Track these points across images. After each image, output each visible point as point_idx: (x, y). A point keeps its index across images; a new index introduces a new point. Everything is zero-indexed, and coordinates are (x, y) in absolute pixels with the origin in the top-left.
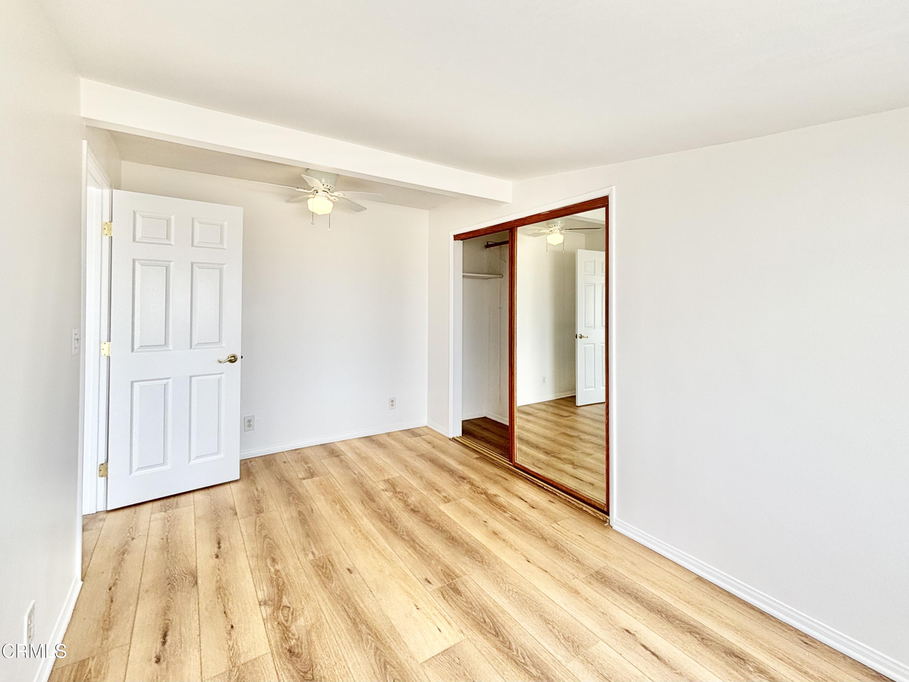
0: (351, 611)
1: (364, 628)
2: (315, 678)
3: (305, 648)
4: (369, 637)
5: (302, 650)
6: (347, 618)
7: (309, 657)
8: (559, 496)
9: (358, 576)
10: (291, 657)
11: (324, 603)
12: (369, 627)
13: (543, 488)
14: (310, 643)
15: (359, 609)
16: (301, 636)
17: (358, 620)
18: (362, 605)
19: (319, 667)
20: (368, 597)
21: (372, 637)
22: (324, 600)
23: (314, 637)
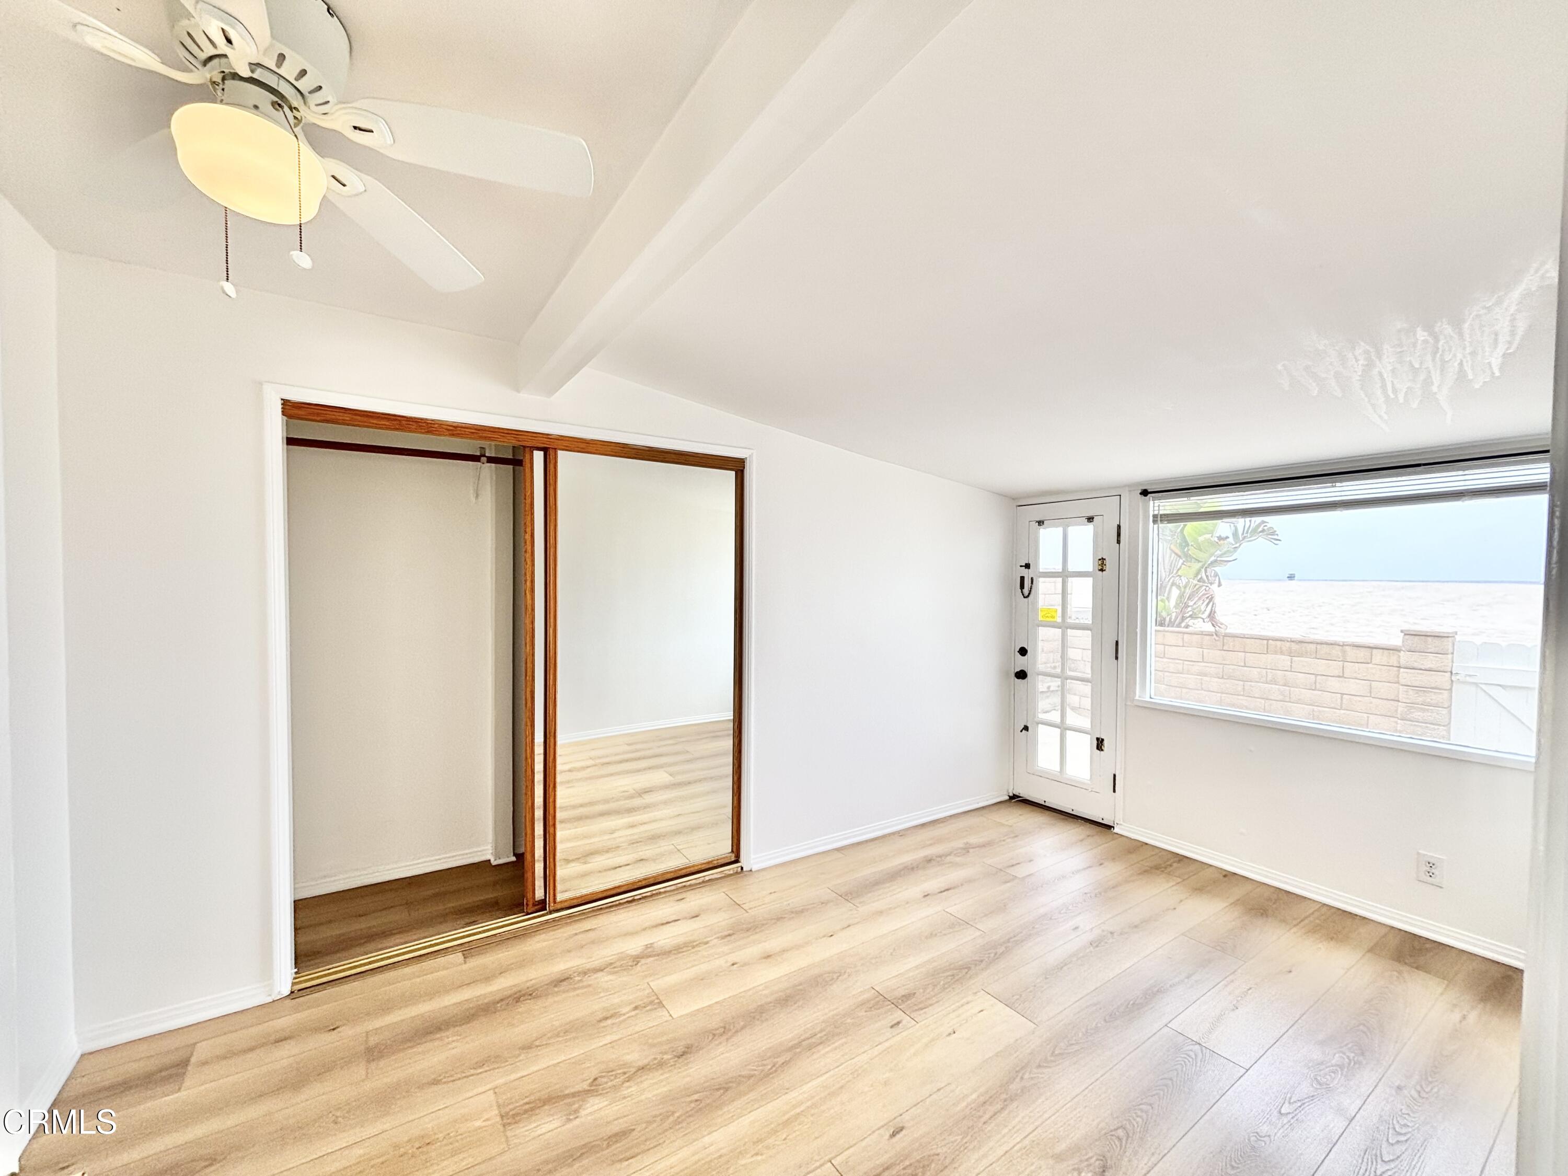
0: (991, 1109)
1: (1015, 1087)
2: (1120, 1125)
3: (1086, 1154)
4: (1026, 1076)
5: (1091, 1158)
6: (1006, 1112)
7: (1097, 1143)
8: (665, 892)
9: (906, 1117)
10: (1111, 1167)
11: (990, 1152)
12: (1011, 1080)
13: (634, 900)
14: (1075, 1149)
15: (982, 1099)
16: (1071, 1168)
17: (1004, 1096)
18: (974, 1096)
19: (1102, 1125)
20: (952, 1091)
21: (1024, 1074)
22: (985, 1156)
23: (1062, 1147)
